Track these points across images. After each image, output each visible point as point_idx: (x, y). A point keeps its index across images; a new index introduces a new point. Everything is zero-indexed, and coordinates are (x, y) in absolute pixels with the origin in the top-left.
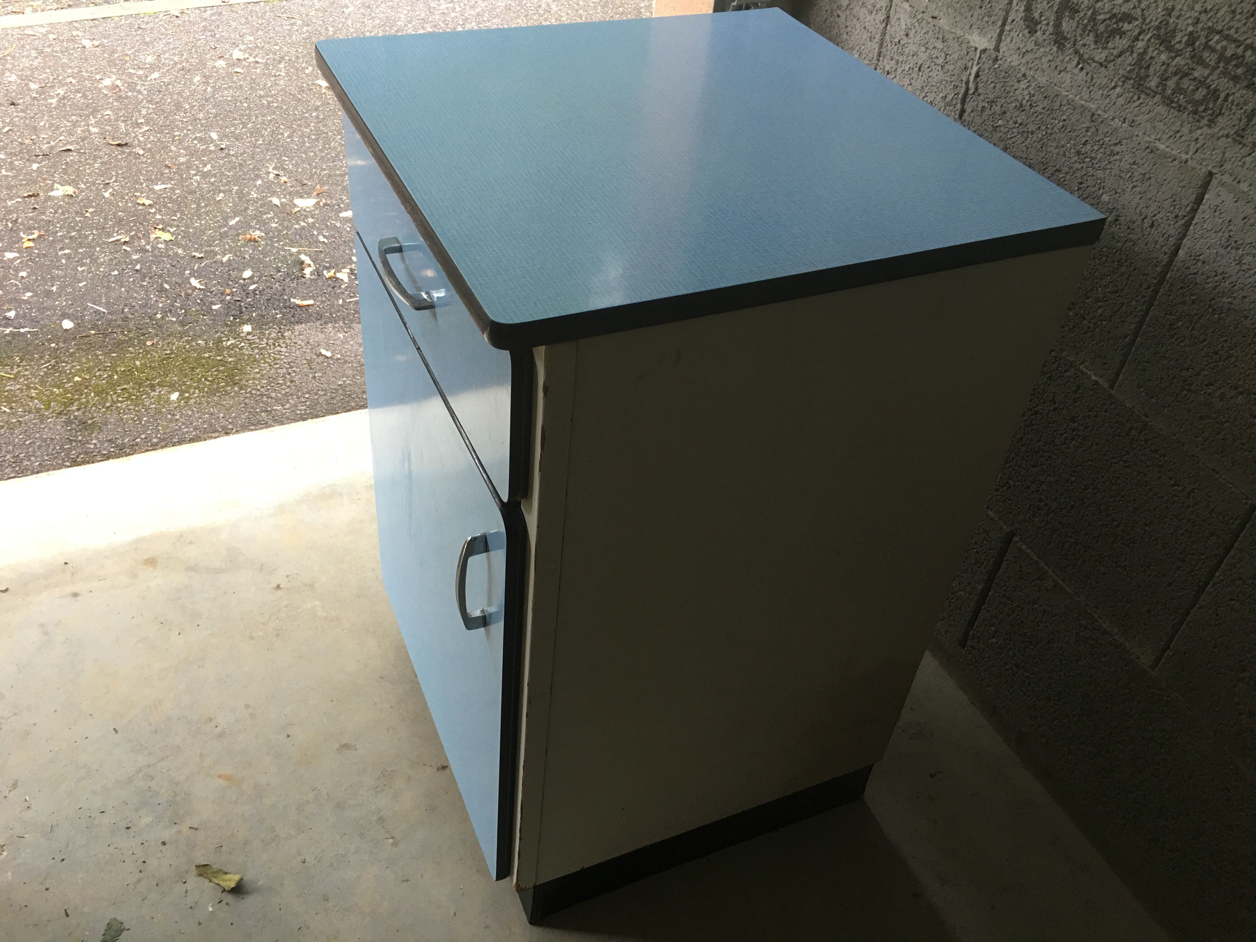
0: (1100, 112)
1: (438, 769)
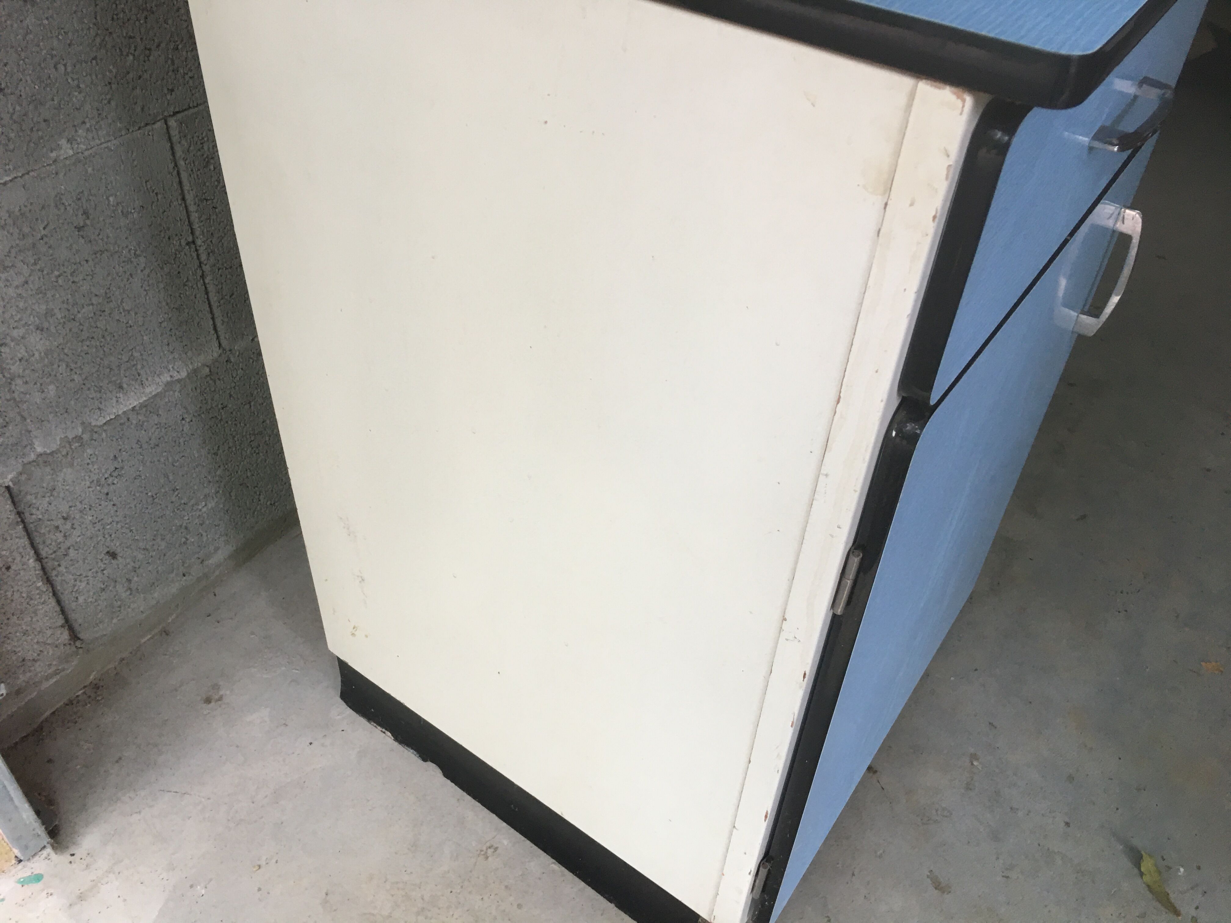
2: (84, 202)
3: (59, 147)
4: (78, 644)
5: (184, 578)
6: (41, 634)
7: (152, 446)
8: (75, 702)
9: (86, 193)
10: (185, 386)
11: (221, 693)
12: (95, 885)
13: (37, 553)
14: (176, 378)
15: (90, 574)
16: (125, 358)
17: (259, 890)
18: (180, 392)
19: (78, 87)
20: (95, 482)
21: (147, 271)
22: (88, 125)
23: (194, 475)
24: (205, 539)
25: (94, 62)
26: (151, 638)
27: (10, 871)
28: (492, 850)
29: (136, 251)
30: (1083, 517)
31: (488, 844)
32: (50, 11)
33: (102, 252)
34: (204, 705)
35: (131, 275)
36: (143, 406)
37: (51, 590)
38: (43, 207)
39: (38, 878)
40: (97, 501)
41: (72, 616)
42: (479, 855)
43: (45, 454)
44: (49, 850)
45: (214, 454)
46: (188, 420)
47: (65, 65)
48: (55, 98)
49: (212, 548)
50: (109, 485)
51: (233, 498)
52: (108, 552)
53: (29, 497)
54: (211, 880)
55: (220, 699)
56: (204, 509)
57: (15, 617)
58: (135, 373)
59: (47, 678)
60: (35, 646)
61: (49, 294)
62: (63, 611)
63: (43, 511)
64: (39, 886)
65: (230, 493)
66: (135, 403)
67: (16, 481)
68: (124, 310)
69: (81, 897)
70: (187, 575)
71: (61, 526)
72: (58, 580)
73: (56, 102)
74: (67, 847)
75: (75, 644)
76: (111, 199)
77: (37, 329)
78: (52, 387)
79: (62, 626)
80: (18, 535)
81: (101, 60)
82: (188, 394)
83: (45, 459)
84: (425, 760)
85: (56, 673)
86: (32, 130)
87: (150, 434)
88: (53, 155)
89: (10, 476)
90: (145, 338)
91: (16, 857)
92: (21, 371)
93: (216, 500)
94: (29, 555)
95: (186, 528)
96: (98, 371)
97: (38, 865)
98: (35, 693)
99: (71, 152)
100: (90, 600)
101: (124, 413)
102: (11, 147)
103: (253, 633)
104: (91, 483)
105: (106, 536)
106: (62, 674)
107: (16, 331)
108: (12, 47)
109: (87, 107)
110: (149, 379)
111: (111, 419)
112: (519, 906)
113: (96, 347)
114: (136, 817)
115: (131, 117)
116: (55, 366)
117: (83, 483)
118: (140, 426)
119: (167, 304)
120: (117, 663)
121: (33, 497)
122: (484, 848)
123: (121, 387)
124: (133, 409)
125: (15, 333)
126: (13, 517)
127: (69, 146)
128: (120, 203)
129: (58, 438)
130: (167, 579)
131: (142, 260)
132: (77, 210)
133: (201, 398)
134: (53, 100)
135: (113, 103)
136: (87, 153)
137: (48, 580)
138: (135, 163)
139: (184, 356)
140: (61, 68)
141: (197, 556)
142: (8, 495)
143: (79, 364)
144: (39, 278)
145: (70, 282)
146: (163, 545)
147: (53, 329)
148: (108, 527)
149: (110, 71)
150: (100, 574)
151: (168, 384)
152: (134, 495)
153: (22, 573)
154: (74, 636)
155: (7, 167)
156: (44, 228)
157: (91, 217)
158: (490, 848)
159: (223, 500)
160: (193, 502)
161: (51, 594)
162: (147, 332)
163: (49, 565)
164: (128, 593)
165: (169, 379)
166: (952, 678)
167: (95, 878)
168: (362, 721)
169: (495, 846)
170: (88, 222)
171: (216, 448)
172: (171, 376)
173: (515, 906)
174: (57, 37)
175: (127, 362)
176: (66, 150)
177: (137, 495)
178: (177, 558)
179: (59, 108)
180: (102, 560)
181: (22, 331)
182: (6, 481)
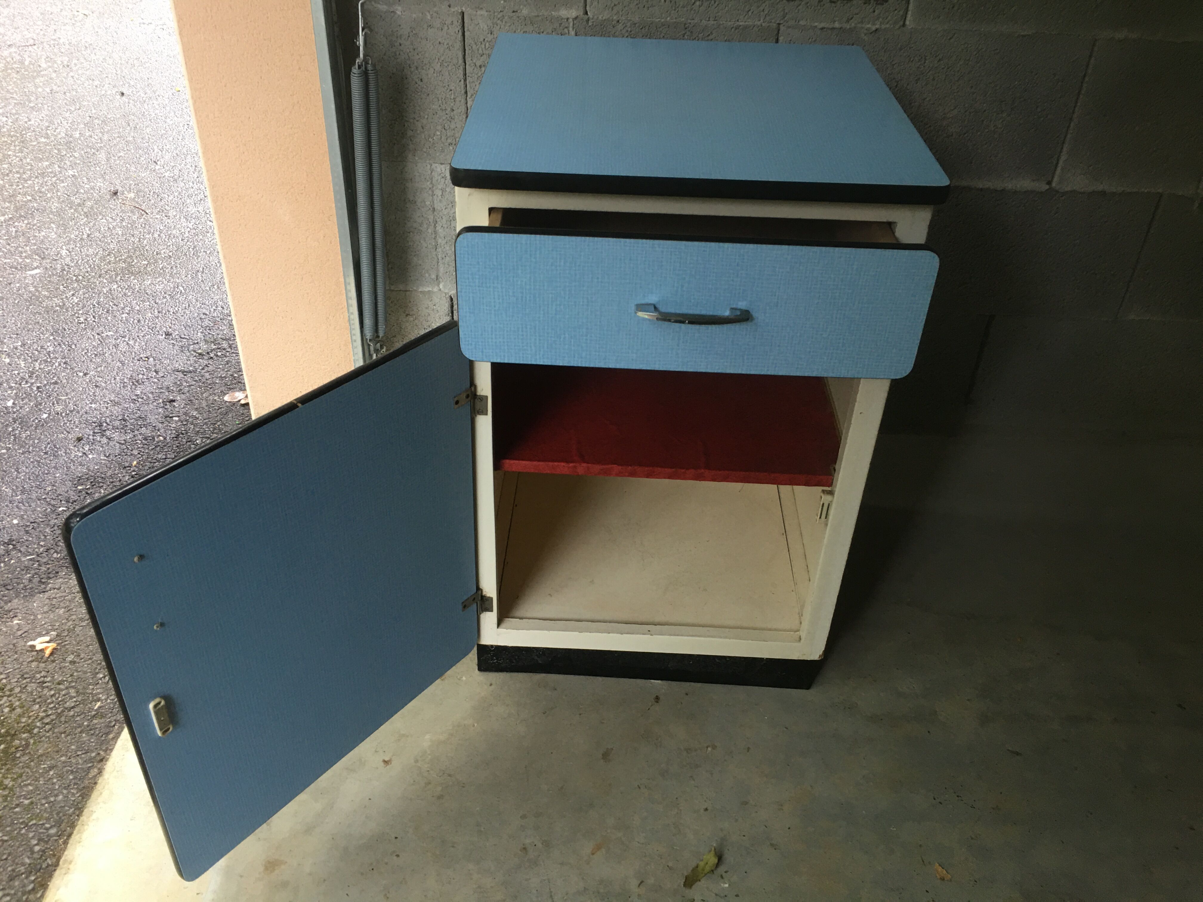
0: (689, 21)
1: (657, 702)
142: (449, 300)
182: (451, 293)
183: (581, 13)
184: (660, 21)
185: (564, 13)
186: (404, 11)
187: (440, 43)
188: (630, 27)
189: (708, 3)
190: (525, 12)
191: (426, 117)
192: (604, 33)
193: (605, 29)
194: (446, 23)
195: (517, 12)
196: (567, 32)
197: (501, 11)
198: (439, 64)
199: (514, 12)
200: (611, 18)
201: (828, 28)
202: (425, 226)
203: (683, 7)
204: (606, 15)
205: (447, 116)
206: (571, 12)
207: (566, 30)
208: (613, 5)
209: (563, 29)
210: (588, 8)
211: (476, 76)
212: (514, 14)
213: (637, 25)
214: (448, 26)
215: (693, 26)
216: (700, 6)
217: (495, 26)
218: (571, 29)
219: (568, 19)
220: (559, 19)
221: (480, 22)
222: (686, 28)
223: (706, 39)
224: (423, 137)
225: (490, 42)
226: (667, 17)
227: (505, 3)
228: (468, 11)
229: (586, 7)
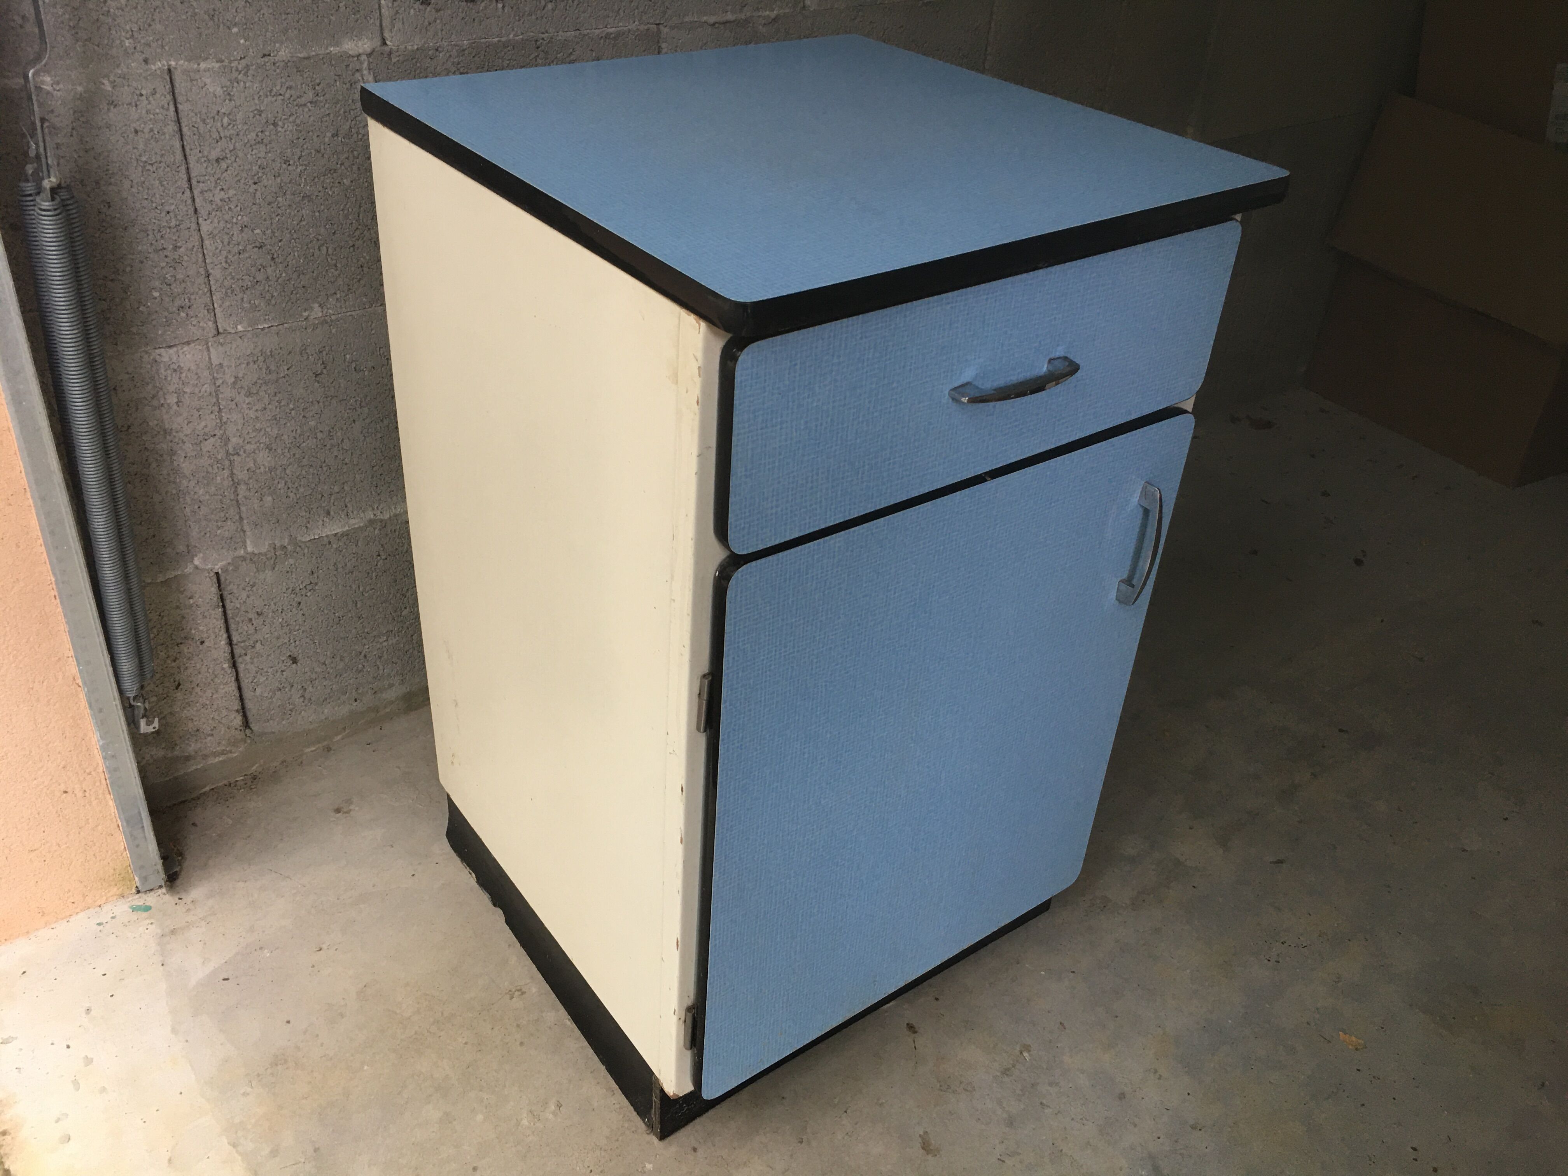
0: (541, 35)
2: (324, 355)
3: (312, 309)
4: (248, 731)
5: (356, 703)
6: (217, 712)
7: (347, 571)
8: (232, 785)
9: (327, 348)
10: (385, 527)
11: (352, 807)
12: (188, 925)
13: (229, 638)
14: (378, 517)
15: (270, 670)
16: (336, 489)
17: (313, 966)
18: (380, 530)
19: (336, 266)
20: (291, 589)
21: (368, 421)
22: (338, 296)
23: (381, 610)
24: (381, 672)
25: (352, 248)
26: (315, 751)
27: (128, 898)
28: (520, 993)
29: (361, 402)
30: (1280, 862)
31: (518, 988)
32: (322, 207)
33: (332, 397)
34: (333, 814)
35: (354, 421)
36: (345, 534)
37: (235, 674)
38: (290, 353)
39: (147, 909)
40: (289, 607)
41: (249, 705)
42: (506, 994)
43: (253, 553)
44: (164, 890)
45: (403, 595)
46: (383, 557)
47: (327, 248)
48: (315, 272)
49: (386, 683)
50: (302, 595)
51: (414, 642)
52: (290, 656)
53: (232, 586)
54: (277, 948)
55: (348, 812)
56: (385, 644)
57: (199, 688)
58: (343, 505)
59: (215, 754)
60: (210, 722)
61: (282, 422)
62: (241, 698)
63: (241, 601)
64: (145, 914)
65: (412, 636)
66: (338, 531)
67: (225, 570)
68: (342, 448)
69: (173, 932)
70: (358, 701)
71: (253, 620)
72: (241, 667)
73: (315, 275)
74: (178, 893)
75: (245, 730)
76: (348, 356)
77: (267, 448)
78: (270, 499)
79: (237, 711)
80: (216, 616)
81: (358, 248)
82: (387, 535)
83: (252, 558)
84: (495, 905)
85: (223, 753)
86: (292, 293)
87: (347, 560)
88: (306, 314)
89: (220, 564)
90: (357, 476)
91: (137, 887)
92: (247, 479)
93: (397, 638)
94: (222, 636)
95: (365, 656)
96: (311, 495)
97: (150, 899)
98: (202, 765)
99: (320, 314)
100: (266, 695)
101: (327, 536)
102: (273, 302)
103: (399, 767)
104: (287, 589)
105: (292, 641)
106: (230, 755)
107: (249, 445)
108: (288, 229)
109: (340, 282)
110: (355, 513)
111: (314, 539)
112: (522, 1044)
113: (313, 474)
114: (241, 884)
115: (375, 295)
116: (276, 482)
117: (280, 587)
118: (338, 550)
119: (381, 452)
120: (278, 763)
121: (236, 587)
122: (514, 990)
123: (328, 513)
124: (336, 535)
125: (248, 447)
126: (216, 599)
127: (320, 309)
128: (355, 361)
129: (267, 544)
130: (339, 699)
131: (366, 410)
132: (318, 360)
133: (398, 541)
134: (313, 272)
135: (362, 282)
136: (333, 317)
137: (234, 666)
138: (373, 332)
139: (389, 500)
140: (324, 249)
141: (371, 686)
142: (215, 580)
143: (296, 484)
144: (276, 408)
145: (301, 417)
146: (341, 665)
147: (279, 451)
148: (295, 633)
149: (364, 258)
150: (279, 673)
151: (371, 522)
152: (323, 611)
153: (213, 651)
154: (246, 724)
155: (267, 317)
156: (288, 369)
157: (328, 368)
158: (518, 990)
159: (404, 640)
160: (375, 633)
161: (233, 679)
162: (360, 472)
163: (238, 651)
164: (302, 699)
165: (372, 516)
166: (1043, 973)
167: (189, 921)
168: (458, 860)
169: (524, 990)
170: (325, 371)
171: (405, 589)
172: (375, 515)
173: (518, 1043)
174: (325, 226)
175: (338, 493)
176: (317, 312)
177: (326, 612)
178: (351, 681)
179: (316, 279)
180: (283, 661)
181: (253, 447)
182: (217, 567)
183: (377, 42)
184: (499, 41)
185: (350, 46)
186: (58, 83)
187: (136, 132)
188: (458, 56)
189: (563, 4)
190: (284, 53)
191: (128, 269)
192: (418, 71)
193: (418, 65)
194: (144, 92)
195: (269, 55)
196: (360, 78)
197: (241, 58)
198: (140, 169)
199: (264, 55)
200: (426, 45)
201: (720, 23)
202: (154, 465)
203: (530, 15)
204: (417, 43)
205: (166, 260)
206: (360, 44)
207: (358, 75)
208: (426, 23)
209: (353, 75)
210: (387, 35)
211: (212, 179)
212: (266, 59)
213: (466, 52)
214: (147, 99)
215: (549, 43)
216: (553, 10)
217: (235, 84)
218: (365, 72)
219: (359, 55)
220: (346, 57)
221: (208, 81)
222: (538, 48)
223: (568, 60)
224: (129, 307)
225: (230, 114)
226: (510, 34)
227: (247, 43)
228: (179, 64)
229: (382, 33)
